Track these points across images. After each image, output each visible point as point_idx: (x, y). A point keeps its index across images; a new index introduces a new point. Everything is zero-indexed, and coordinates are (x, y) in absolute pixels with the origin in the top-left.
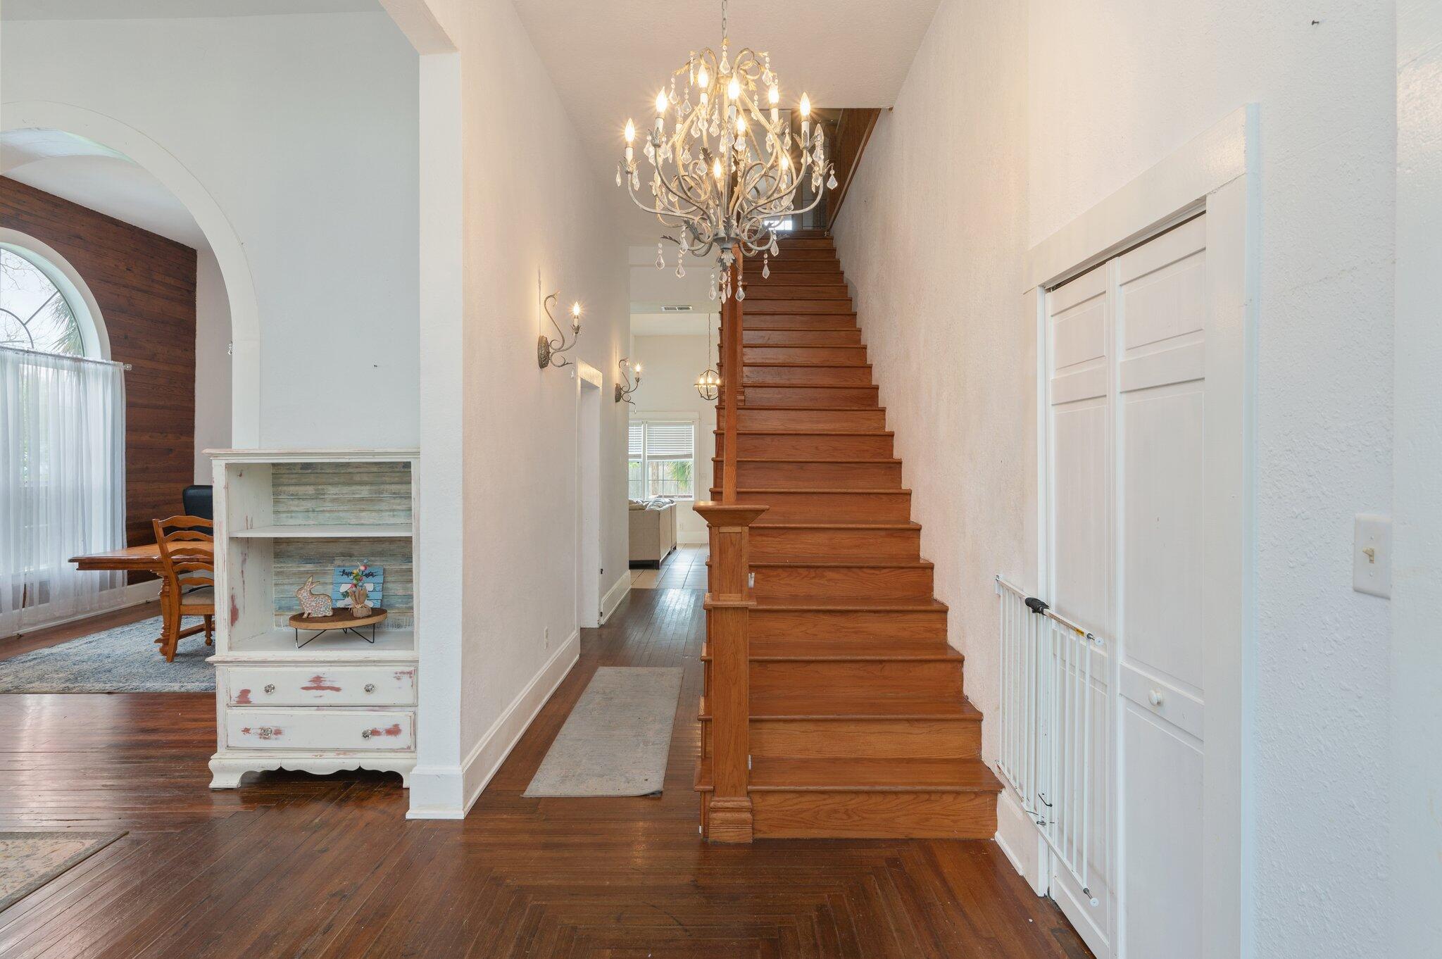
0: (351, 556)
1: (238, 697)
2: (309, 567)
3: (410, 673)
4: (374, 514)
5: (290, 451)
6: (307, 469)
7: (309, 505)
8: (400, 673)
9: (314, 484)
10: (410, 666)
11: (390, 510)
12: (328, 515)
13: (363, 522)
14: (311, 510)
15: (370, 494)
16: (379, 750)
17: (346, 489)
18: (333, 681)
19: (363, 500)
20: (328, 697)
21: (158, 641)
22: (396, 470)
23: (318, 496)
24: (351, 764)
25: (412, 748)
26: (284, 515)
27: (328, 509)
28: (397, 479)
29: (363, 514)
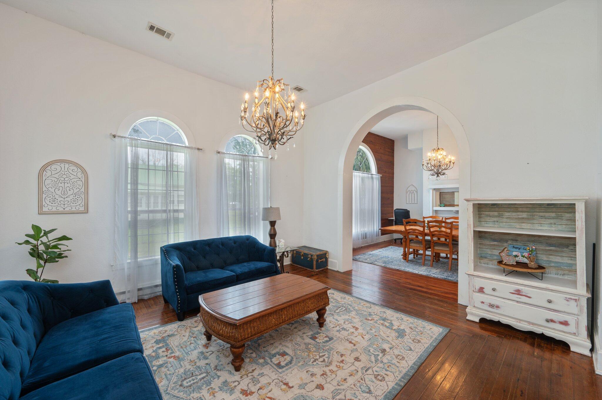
0: (516, 241)
1: (479, 289)
2: (496, 243)
3: (576, 300)
4: (529, 225)
5: (505, 199)
6: (494, 205)
7: (495, 219)
8: (569, 298)
9: (497, 212)
10: (577, 297)
11: (539, 224)
12: (504, 223)
13: (523, 227)
14: (496, 221)
15: (528, 216)
16: (554, 329)
17: (514, 214)
18: (527, 293)
19: (523, 219)
20: (524, 299)
21: (402, 255)
22: (542, 206)
23: (499, 216)
24: (538, 330)
25: (577, 334)
26: (483, 223)
27: (505, 221)
28: (543, 210)
29: (523, 224)
